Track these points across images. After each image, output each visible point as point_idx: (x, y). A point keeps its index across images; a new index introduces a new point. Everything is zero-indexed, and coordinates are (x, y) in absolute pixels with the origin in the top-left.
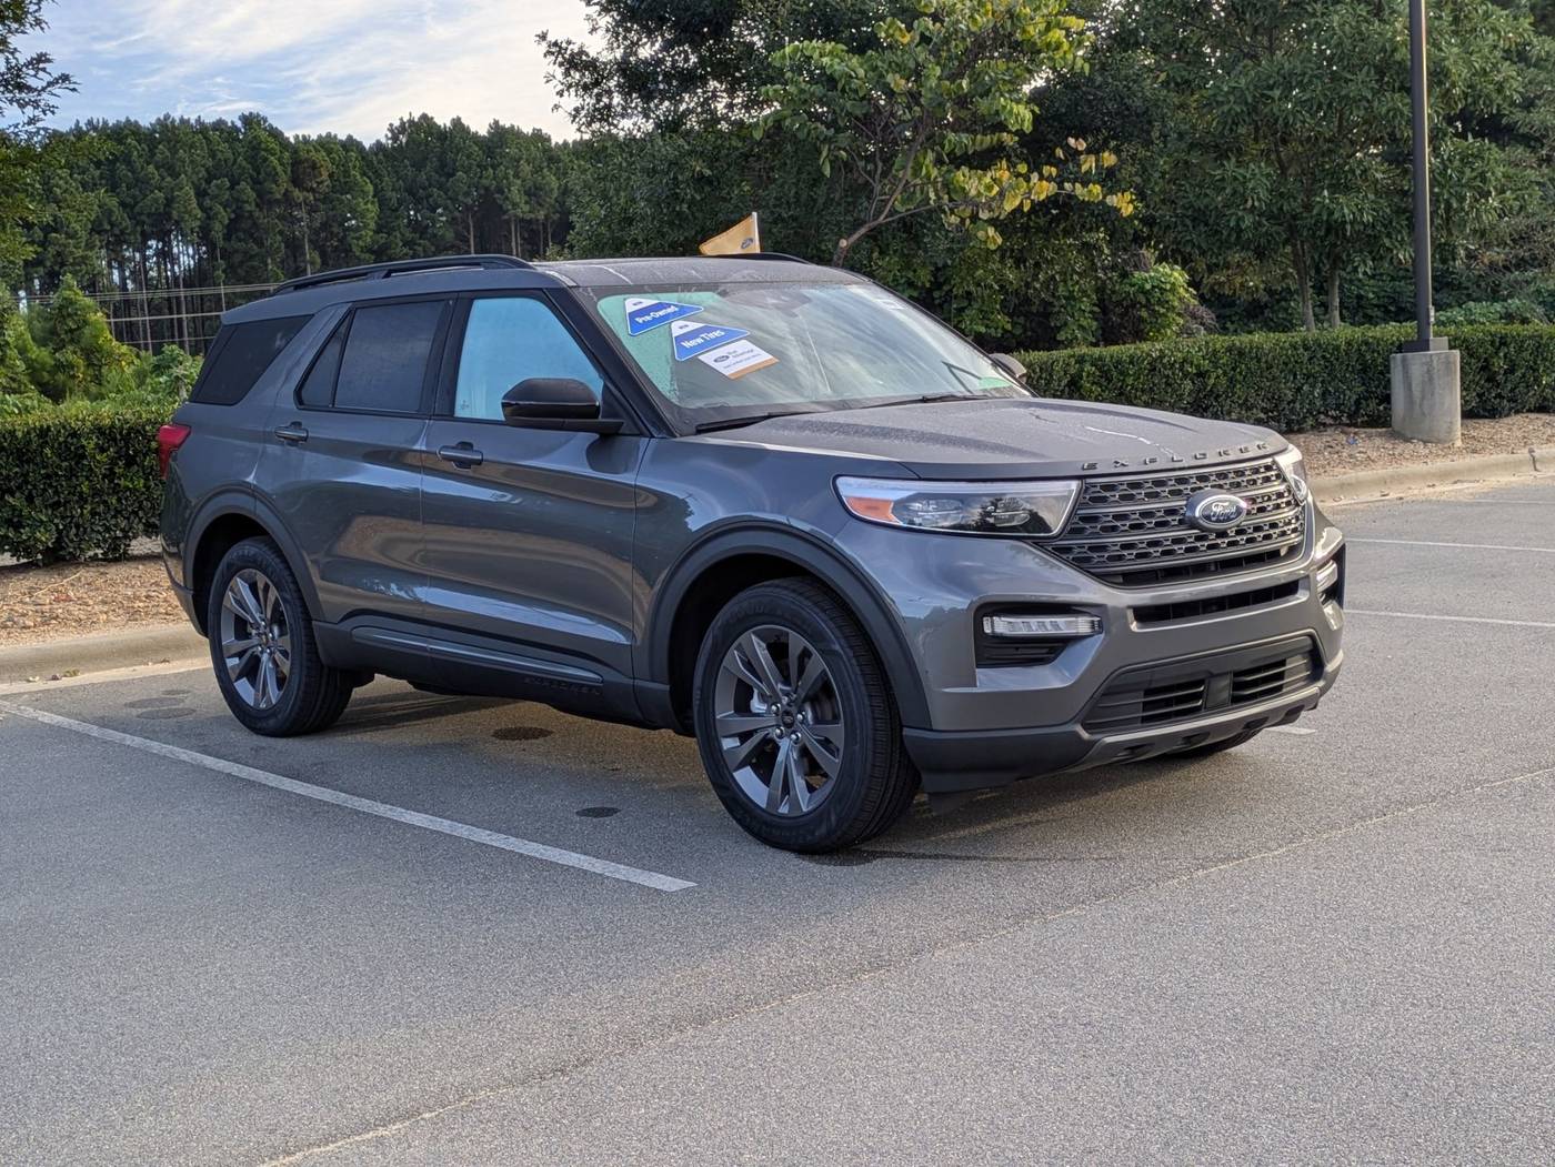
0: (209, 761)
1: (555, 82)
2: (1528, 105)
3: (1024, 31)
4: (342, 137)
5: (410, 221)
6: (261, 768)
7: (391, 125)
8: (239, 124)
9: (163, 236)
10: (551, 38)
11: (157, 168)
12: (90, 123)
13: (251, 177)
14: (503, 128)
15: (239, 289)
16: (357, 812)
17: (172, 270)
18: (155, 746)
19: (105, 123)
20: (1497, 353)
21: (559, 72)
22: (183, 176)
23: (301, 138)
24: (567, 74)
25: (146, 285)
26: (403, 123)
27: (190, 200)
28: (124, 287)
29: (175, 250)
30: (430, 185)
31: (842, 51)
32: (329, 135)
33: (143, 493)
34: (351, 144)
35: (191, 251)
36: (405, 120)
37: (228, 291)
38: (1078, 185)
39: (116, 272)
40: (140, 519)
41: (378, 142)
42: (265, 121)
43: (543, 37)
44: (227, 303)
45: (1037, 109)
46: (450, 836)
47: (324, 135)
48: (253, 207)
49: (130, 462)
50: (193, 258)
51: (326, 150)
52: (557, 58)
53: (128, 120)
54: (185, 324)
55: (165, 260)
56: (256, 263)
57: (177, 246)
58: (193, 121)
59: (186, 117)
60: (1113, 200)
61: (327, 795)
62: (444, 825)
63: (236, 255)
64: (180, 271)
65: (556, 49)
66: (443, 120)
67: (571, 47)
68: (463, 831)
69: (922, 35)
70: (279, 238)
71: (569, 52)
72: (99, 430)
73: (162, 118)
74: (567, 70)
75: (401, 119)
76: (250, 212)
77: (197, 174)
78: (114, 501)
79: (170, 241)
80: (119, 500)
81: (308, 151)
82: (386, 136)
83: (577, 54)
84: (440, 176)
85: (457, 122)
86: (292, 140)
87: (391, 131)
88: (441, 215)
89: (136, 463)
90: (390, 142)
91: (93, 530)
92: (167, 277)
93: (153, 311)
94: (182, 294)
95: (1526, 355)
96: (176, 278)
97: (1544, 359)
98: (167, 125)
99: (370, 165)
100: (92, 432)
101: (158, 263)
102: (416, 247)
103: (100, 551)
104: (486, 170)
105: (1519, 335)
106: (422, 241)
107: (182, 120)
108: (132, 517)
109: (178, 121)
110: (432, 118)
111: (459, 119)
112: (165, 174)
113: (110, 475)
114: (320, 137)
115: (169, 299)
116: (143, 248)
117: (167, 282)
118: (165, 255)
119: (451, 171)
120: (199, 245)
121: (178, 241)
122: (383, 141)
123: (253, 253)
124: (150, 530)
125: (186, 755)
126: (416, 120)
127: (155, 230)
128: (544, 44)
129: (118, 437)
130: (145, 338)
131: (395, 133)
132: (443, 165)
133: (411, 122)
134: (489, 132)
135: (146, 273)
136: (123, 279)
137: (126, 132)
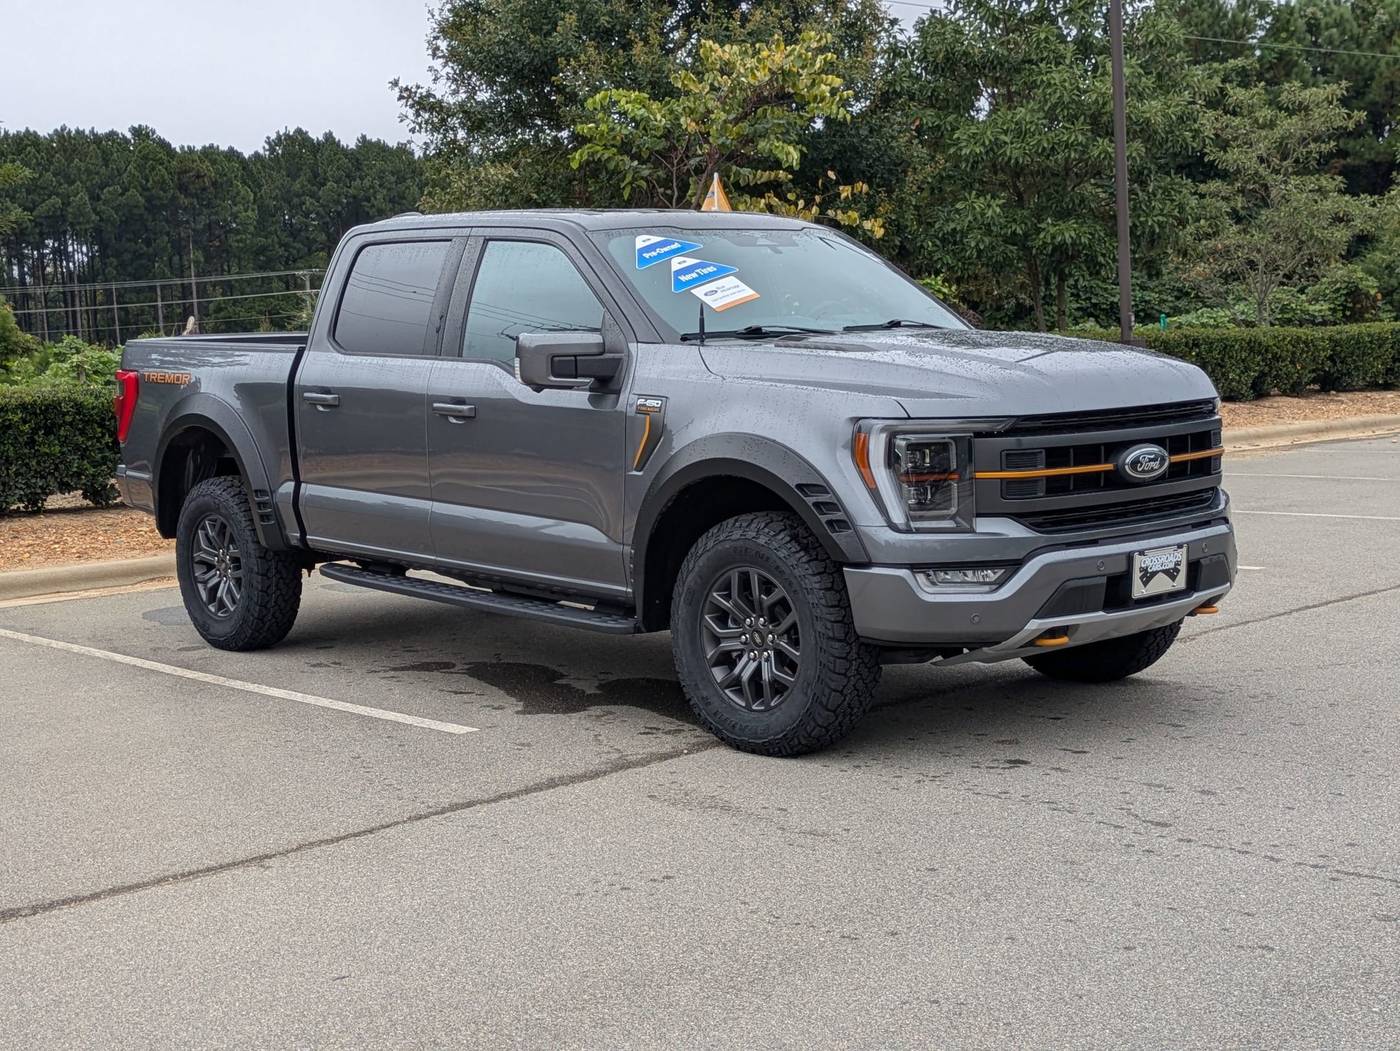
0: (118, 657)
1: (407, 121)
2: (1224, 146)
3: (794, 85)
4: (224, 147)
5: (285, 224)
6: (159, 661)
7: (268, 138)
8: (129, 135)
9: (59, 236)
10: (402, 84)
11: (55, 175)
13: (141, 183)
14: (370, 142)
15: (128, 285)
16: (233, 689)
17: (68, 267)
18: (76, 648)
20: (1190, 353)
21: (411, 113)
22: (78, 183)
23: (186, 149)
24: (418, 115)
25: (44, 279)
26: (279, 137)
27: (85, 204)
28: (22, 282)
29: (70, 249)
30: (304, 194)
31: (645, 98)
32: (211, 146)
33: (59, 458)
34: (232, 155)
35: (84, 249)
36: (281, 133)
37: (119, 286)
38: (839, 212)
39: (15, 268)
40: (56, 478)
41: (256, 153)
42: (154, 133)
43: (395, 83)
44: (118, 297)
45: (804, 149)
46: (302, 703)
47: (207, 145)
48: (142, 210)
49: (49, 431)
50: (87, 255)
51: (210, 160)
52: (407, 102)
53: (27, 130)
54: (79, 315)
55: (60, 257)
56: (144, 261)
57: (73, 244)
58: (87, 132)
59: (81, 129)
60: (867, 225)
61: (209, 678)
62: (298, 697)
63: (126, 254)
64: (75, 267)
65: (406, 94)
66: (316, 134)
67: (419, 91)
68: (310, 699)
69: (712, 85)
70: (166, 238)
71: (418, 95)
72: (23, 407)
73: (59, 129)
74: (417, 111)
75: (278, 133)
76: (141, 215)
77: (91, 181)
78: (34, 463)
79: (66, 241)
80: (38, 463)
81: (193, 161)
82: (264, 148)
83: (425, 97)
84: (313, 185)
85: (329, 137)
86: (178, 150)
87: (269, 143)
88: (313, 220)
89: (53, 433)
90: (267, 153)
91: (16, 487)
92: (62, 273)
93: (49, 304)
94: (76, 289)
95: (1215, 353)
96: (70, 273)
97: (1231, 357)
98: (63, 135)
99: (251, 174)
100: (17, 407)
101: (54, 260)
102: (291, 250)
103: (22, 505)
104: (355, 180)
105: (1208, 338)
106: (295, 244)
107: (77, 131)
108: (49, 477)
109: (74, 132)
110: (307, 132)
111: (331, 133)
112: (62, 181)
113: (31, 443)
114: (204, 147)
115: (64, 293)
116: (40, 246)
117: (63, 278)
118: (61, 253)
119: (322, 181)
120: (92, 243)
121: (73, 240)
122: (261, 152)
123: (141, 252)
124: (65, 488)
125: (99, 653)
126: (291, 133)
127: (51, 230)
128: (397, 89)
129: (38, 411)
130: (43, 329)
131: (272, 145)
132: (316, 175)
133: (287, 136)
134: (357, 146)
135: (44, 269)
136: (22, 274)
137: (26, 142)
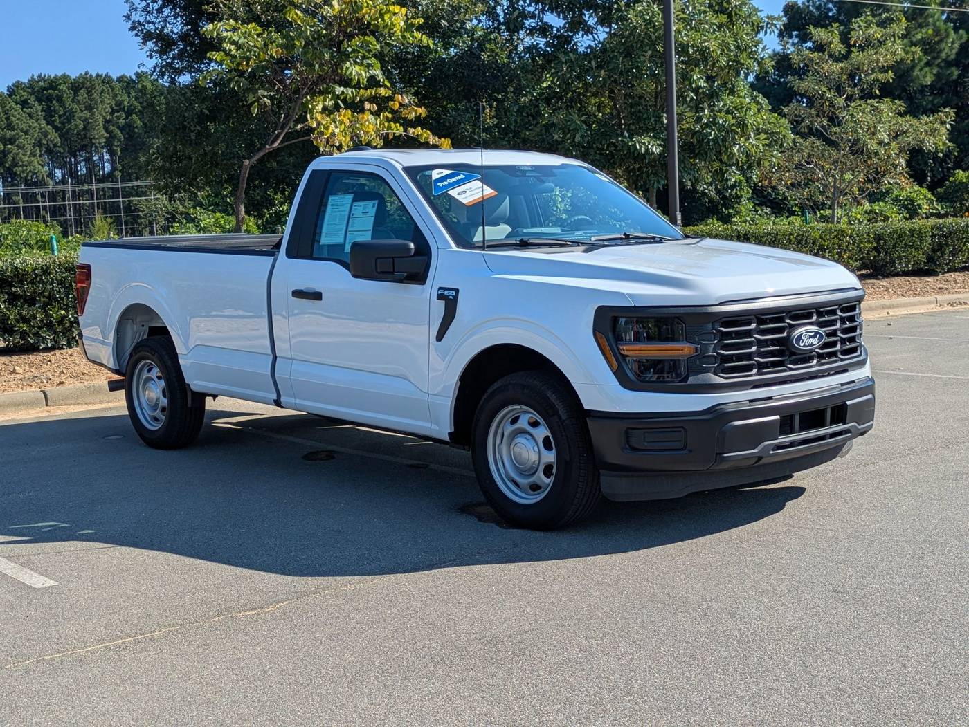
8: (134, 78)
12: (40, 76)
19: (49, 76)
22: (95, 110)
27: (99, 126)
48: (140, 131)
53: (63, 74)
58: (103, 76)
59: (99, 73)
73: (84, 73)
77: (105, 109)
98: (86, 78)
109: (94, 75)
